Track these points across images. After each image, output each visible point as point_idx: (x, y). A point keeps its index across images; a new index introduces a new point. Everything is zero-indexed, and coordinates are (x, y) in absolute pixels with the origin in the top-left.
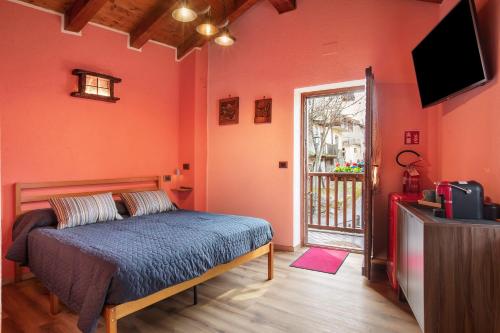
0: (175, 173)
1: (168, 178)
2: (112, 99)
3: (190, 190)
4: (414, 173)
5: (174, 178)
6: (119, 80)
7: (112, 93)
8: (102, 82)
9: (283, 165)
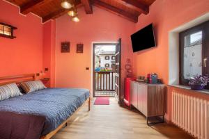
0: (42, 72)
1: (38, 75)
2: (12, 37)
3: (49, 79)
4: (130, 71)
5: (41, 74)
6: (16, 28)
7: (12, 34)
8: (6, 28)
9: (87, 69)
